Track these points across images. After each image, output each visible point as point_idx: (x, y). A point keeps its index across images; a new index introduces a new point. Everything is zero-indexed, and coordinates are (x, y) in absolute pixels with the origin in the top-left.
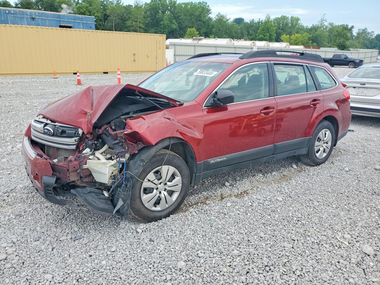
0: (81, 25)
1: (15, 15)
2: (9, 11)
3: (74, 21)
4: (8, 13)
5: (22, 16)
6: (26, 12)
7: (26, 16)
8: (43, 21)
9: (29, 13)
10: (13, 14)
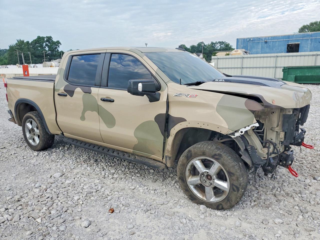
0: (309, 42)
1: (253, 42)
2: (250, 39)
3: (302, 39)
4: (249, 41)
5: (259, 41)
6: (262, 38)
7: (261, 41)
8: (274, 43)
9: (264, 39)
10: (252, 41)
